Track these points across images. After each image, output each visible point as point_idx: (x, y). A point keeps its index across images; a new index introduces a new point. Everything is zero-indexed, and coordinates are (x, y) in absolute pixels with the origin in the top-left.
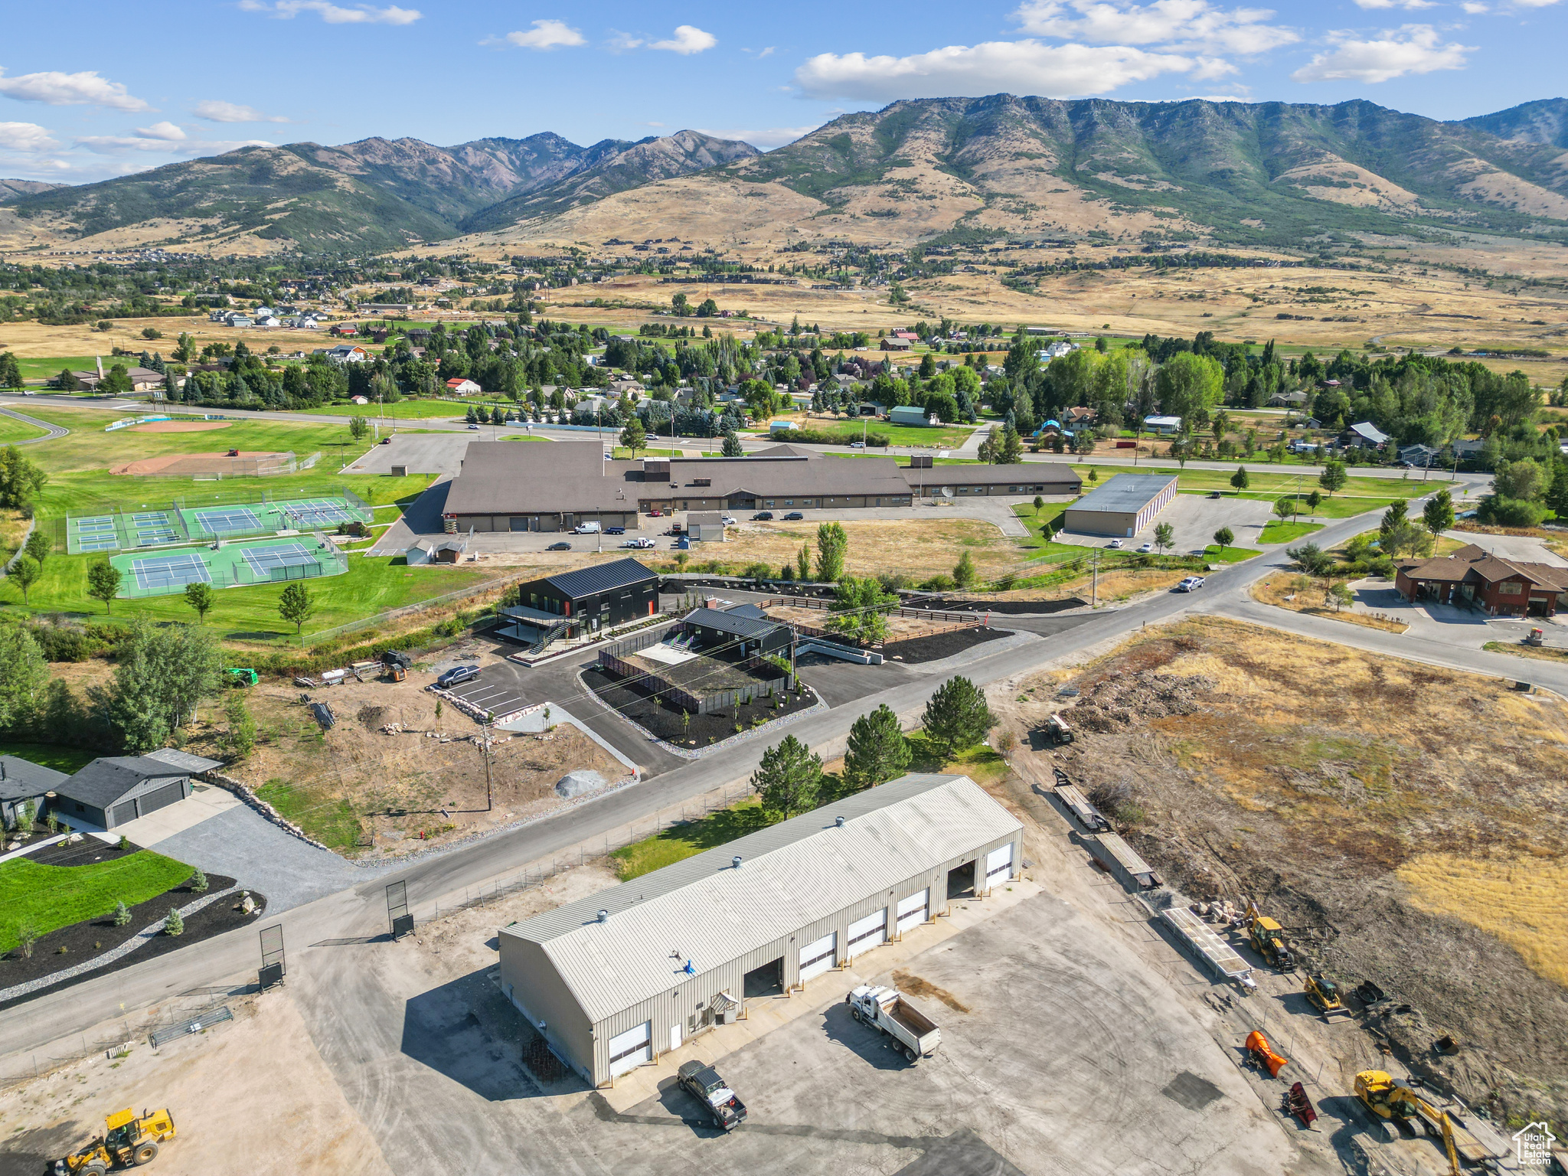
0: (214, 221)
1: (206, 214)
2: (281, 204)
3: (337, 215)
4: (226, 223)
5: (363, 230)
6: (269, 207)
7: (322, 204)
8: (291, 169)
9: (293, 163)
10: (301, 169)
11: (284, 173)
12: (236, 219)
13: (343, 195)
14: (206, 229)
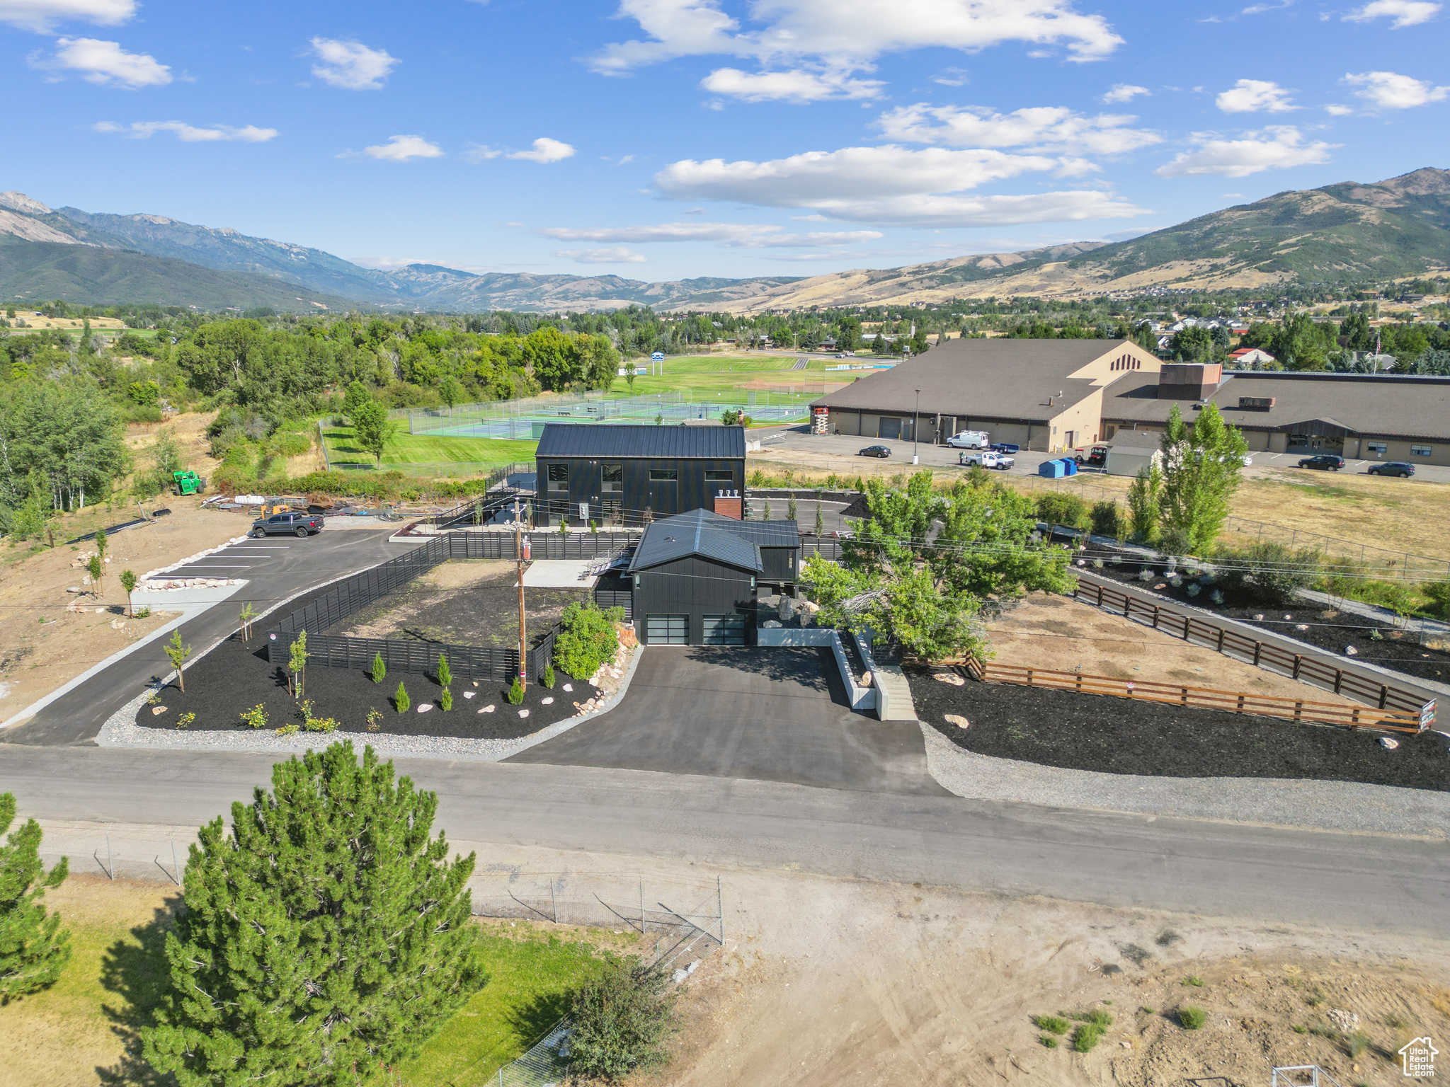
0: (1226, 260)
1: (1219, 254)
2: (1293, 240)
3: (1349, 246)
4: (1234, 262)
5: (1376, 259)
6: (1281, 244)
7: (1338, 236)
8: (1317, 208)
9: (1321, 201)
10: (1329, 207)
11: (1309, 213)
12: (1245, 257)
13: (1366, 226)
14: (1214, 268)
